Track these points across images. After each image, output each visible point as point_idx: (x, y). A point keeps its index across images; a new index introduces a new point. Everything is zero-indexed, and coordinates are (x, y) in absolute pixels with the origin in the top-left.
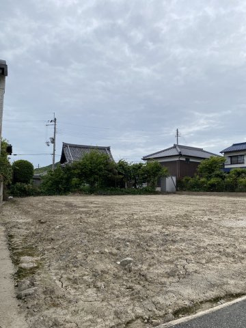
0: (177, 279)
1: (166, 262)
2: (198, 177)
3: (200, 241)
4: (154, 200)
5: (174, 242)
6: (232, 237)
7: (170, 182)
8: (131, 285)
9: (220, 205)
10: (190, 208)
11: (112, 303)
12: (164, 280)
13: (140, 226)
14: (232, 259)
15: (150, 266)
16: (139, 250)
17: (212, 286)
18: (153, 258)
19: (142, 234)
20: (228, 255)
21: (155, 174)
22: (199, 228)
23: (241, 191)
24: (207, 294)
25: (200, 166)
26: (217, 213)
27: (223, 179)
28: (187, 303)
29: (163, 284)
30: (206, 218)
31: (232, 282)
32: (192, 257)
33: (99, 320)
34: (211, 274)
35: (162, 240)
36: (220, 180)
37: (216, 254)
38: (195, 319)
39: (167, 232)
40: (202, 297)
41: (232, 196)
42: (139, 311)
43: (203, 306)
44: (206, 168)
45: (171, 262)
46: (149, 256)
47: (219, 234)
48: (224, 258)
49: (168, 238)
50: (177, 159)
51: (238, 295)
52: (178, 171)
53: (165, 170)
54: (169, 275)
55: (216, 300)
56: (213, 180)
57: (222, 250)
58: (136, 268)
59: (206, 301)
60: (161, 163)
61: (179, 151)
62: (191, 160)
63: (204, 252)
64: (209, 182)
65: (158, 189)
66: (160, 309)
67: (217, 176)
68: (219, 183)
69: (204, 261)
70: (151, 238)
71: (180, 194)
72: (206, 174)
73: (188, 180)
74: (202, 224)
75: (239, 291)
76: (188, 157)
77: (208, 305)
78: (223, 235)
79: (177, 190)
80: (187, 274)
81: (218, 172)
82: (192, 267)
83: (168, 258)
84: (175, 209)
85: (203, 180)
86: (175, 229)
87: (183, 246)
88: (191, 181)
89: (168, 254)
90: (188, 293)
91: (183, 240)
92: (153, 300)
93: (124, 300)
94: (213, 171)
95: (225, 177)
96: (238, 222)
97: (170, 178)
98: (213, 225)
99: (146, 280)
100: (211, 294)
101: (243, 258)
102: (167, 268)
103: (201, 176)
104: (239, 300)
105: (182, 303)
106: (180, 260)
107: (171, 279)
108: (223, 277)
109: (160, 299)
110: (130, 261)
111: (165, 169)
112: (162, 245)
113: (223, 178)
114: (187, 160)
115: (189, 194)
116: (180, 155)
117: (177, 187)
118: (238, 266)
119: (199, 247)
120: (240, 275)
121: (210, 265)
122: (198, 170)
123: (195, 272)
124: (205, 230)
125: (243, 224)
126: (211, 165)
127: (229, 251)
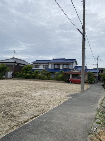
0: (22, 115)
1: (18, 110)
2: (22, 72)
3: (27, 102)
5: (19, 103)
6: (35, 100)
7: (10, 74)
8: (10, 118)
9: (30, 86)
10: (20, 88)
11: (6, 124)
12: (19, 115)
13: (4, 98)
14: (36, 107)
15: (14, 112)
16: (8, 107)
17: (31, 115)
18: (14, 109)
19: (7, 101)
20: (35, 106)
21: (3, 70)
22: (25, 97)
23: (37, 79)
25: (23, 68)
26: (30, 90)
27: (32, 74)
29: (19, 116)
31: (36, 113)
32: (25, 108)
33: (5, 128)
34: (31, 112)
35: (15, 103)
36: (30, 74)
37: (32, 106)
39: (15, 100)
40: (29, 118)
41: (34, 81)
42: (15, 124)
43: (30, 120)
45: (20, 110)
46: (12, 109)
47: (32, 99)
48: (34, 107)
49: (16, 102)
50: (14, 64)
51: (37, 116)
52: (13, 69)
54: (20, 114)
55: (33, 118)
56: (28, 74)
57: (33, 104)
58: (10, 113)
60: (6, 65)
62: (19, 65)
63: (28, 106)
64: (26, 75)
65: (4, 77)
66: (20, 123)
67: (30, 73)
68: (30, 75)
69: (29, 109)
70: (11, 103)
72: (25, 72)
73: (17, 73)
74: (26, 95)
75: (37, 115)
76: (18, 64)
77: (31, 119)
78: (33, 99)
79: (13, 78)
80: (25, 113)
81: (30, 71)
82: (26, 111)
83: (19, 109)
84: (14, 88)
85: (24, 74)
86: (17, 98)
87: (21, 104)
88: (19, 74)
89: (18, 107)
90: (26, 117)
91: (21, 102)
93: (10, 122)
94: (28, 70)
95: (32, 73)
97: (10, 72)
98: (29, 95)
99: (14, 116)
100: (31, 117)
102: (19, 112)
103: (23, 72)
104: (38, 117)
105: (25, 120)
106: (22, 109)
107: (21, 115)
108: (34, 112)
109: (19, 120)
110: (7, 112)
111: (8, 68)
112: (15, 105)
113: (31, 73)
114: (18, 65)
116: (15, 62)
117: (13, 76)
118: (37, 109)
119: (27, 104)
120: (38, 111)
121: (30, 109)
122: (22, 69)
123: (27, 112)
124: (27, 98)
125: (38, 94)
126: (27, 68)
127: (35, 104)
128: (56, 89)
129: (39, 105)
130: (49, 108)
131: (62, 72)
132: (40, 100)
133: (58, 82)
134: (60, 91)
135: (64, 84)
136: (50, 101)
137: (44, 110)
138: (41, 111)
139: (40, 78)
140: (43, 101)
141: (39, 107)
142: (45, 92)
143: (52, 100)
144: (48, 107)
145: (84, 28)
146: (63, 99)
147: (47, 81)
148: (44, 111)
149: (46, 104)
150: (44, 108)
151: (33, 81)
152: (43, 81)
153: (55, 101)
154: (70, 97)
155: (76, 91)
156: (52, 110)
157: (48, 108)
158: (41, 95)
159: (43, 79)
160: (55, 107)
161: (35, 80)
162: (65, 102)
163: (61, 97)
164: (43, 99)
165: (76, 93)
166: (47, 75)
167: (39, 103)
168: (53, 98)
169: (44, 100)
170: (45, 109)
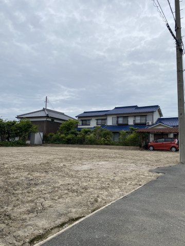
0: (35, 214)
1: (28, 202)
2: (59, 133)
3: (55, 183)
4: (24, 151)
5: (36, 185)
6: (77, 177)
7: (38, 137)
9: (73, 154)
10: (51, 157)
12: (25, 216)
14: (76, 194)
15: (14, 206)
16: (6, 194)
17: (61, 215)
18: (18, 200)
19: (10, 181)
20: (73, 191)
21: (26, 130)
22: (56, 172)
23: (87, 144)
24: (57, 222)
25: (61, 126)
26: (70, 160)
27: (76, 136)
28: (41, 231)
29: (24, 220)
30: (62, 165)
31: (74, 210)
32: (48, 195)
34: (60, 208)
35: (27, 184)
36: (74, 136)
37: (66, 192)
38: (45, 243)
39: (31, 177)
40: (53, 225)
41: (81, 147)
43: (53, 231)
44: (66, 127)
45: (32, 201)
46: (14, 198)
47: (69, 176)
48: (71, 194)
49: (32, 182)
50: (45, 119)
51: (77, 219)
52: (45, 129)
53: (34, 128)
54: (29, 212)
55: (62, 225)
56: (69, 136)
57: (70, 188)
58: (2, 210)
59: (55, 227)
60: (32, 121)
61: (47, 113)
62: (55, 121)
63: (57, 191)
64: (67, 137)
65: (28, 142)
66: (19, 241)
67: (73, 133)
68: (73, 138)
69: (57, 198)
70: (18, 184)
71: (45, 146)
72: (65, 132)
73: (51, 136)
74: (59, 169)
75: (77, 216)
76: (53, 119)
77: (56, 230)
78: (72, 176)
79: (43, 143)
80: (44, 209)
81: (73, 131)
82: (47, 203)
83: (30, 199)
84: (40, 158)
85: (62, 136)
86: (38, 174)
87: (42, 187)
88: (55, 136)
89: (31, 195)
90: (43, 223)
91: (43, 183)
92: (15, 234)
94: (70, 129)
96: (83, 166)
97: (38, 133)
98: (66, 170)
99: (10, 219)
100: (59, 222)
101: (83, 193)
102: (28, 206)
103: (62, 133)
104: (77, 222)
105: (37, 233)
106: (40, 199)
107: (30, 215)
108: (69, 207)
109: (20, 233)
111: (35, 126)
112: (27, 188)
113: (76, 134)
114: (53, 120)
115: (52, 146)
116: (47, 116)
117: (43, 140)
118: (78, 199)
119: (54, 187)
120: (79, 204)
121: (61, 200)
122: (60, 128)
123: (50, 207)
124: (60, 174)
125: (85, 167)
126: (69, 125)
127: (74, 188)
128: (124, 160)
129: (86, 188)
130: (112, 196)
131: (132, 129)
132: (88, 179)
133: (126, 149)
134: (133, 162)
135: (139, 151)
136: (112, 181)
137: (96, 201)
138: (89, 203)
139: (92, 143)
140: (95, 180)
141: (84, 195)
142: (100, 163)
143: (117, 179)
144: (106, 193)
145: (178, 28)
146: (142, 176)
147: (104, 148)
148: (96, 205)
149: (103, 188)
150: (98, 197)
151: (79, 147)
152: (98, 148)
153: (125, 180)
154: (158, 173)
155: (168, 162)
156: (118, 203)
157: (107, 196)
158: (91, 170)
159: (97, 144)
160: (126, 194)
161: (82, 145)
162: (150, 184)
163: (138, 172)
164: (95, 175)
165: (168, 165)
166: (105, 135)
167: (85, 184)
168: (120, 175)
169: (97, 177)
170: (99, 200)
